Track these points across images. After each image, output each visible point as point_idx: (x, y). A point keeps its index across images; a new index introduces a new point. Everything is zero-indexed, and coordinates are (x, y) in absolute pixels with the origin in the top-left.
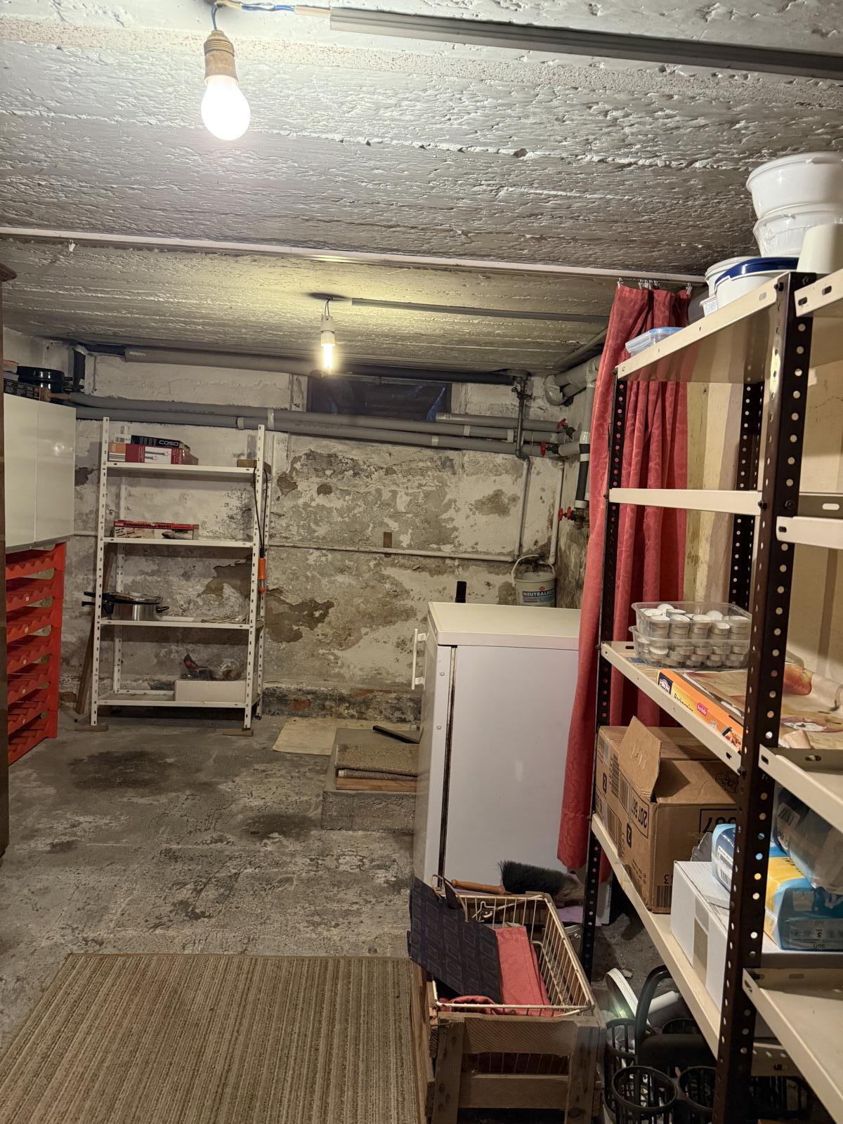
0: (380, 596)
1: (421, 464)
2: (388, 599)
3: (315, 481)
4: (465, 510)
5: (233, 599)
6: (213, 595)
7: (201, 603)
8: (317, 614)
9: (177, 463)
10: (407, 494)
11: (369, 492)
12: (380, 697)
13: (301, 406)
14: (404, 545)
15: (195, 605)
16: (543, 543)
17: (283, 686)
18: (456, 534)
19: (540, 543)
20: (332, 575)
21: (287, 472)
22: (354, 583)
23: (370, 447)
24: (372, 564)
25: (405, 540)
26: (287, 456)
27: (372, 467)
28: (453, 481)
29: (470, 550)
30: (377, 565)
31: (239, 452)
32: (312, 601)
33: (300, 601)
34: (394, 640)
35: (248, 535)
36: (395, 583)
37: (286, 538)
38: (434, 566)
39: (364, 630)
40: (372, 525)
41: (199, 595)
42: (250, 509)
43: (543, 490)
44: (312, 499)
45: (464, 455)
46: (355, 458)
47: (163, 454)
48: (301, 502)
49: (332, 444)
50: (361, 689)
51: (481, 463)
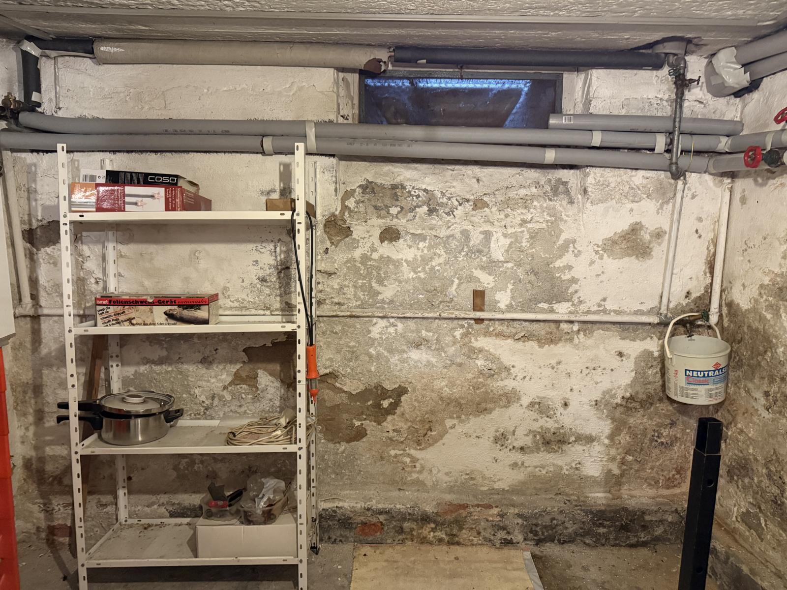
0: (470, 376)
1: (523, 192)
2: (481, 380)
3: (377, 224)
4: (588, 254)
5: (271, 390)
6: (244, 386)
7: (228, 397)
8: (385, 404)
9: (174, 209)
10: (505, 236)
11: (452, 236)
12: (476, 513)
13: (350, 118)
14: (502, 305)
15: (220, 400)
16: (698, 295)
17: (346, 505)
18: (574, 287)
19: (694, 295)
20: (404, 351)
21: (337, 213)
22: (434, 360)
23: (450, 171)
24: (458, 333)
25: (503, 299)
26: (336, 190)
27: (454, 200)
28: (570, 213)
29: (595, 308)
30: (466, 335)
31: (268, 189)
32: (378, 386)
33: (362, 387)
34: (491, 433)
35: (287, 303)
36: (492, 358)
37: (339, 304)
38: (543, 332)
39: (449, 423)
40: (456, 281)
41: (225, 388)
42: (288, 268)
43: (700, 220)
44: (373, 249)
45: (586, 175)
46: (429, 188)
47: (152, 197)
48: (357, 254)
49: (396, 170)
50: (451, 504)
51: (612, 185)
